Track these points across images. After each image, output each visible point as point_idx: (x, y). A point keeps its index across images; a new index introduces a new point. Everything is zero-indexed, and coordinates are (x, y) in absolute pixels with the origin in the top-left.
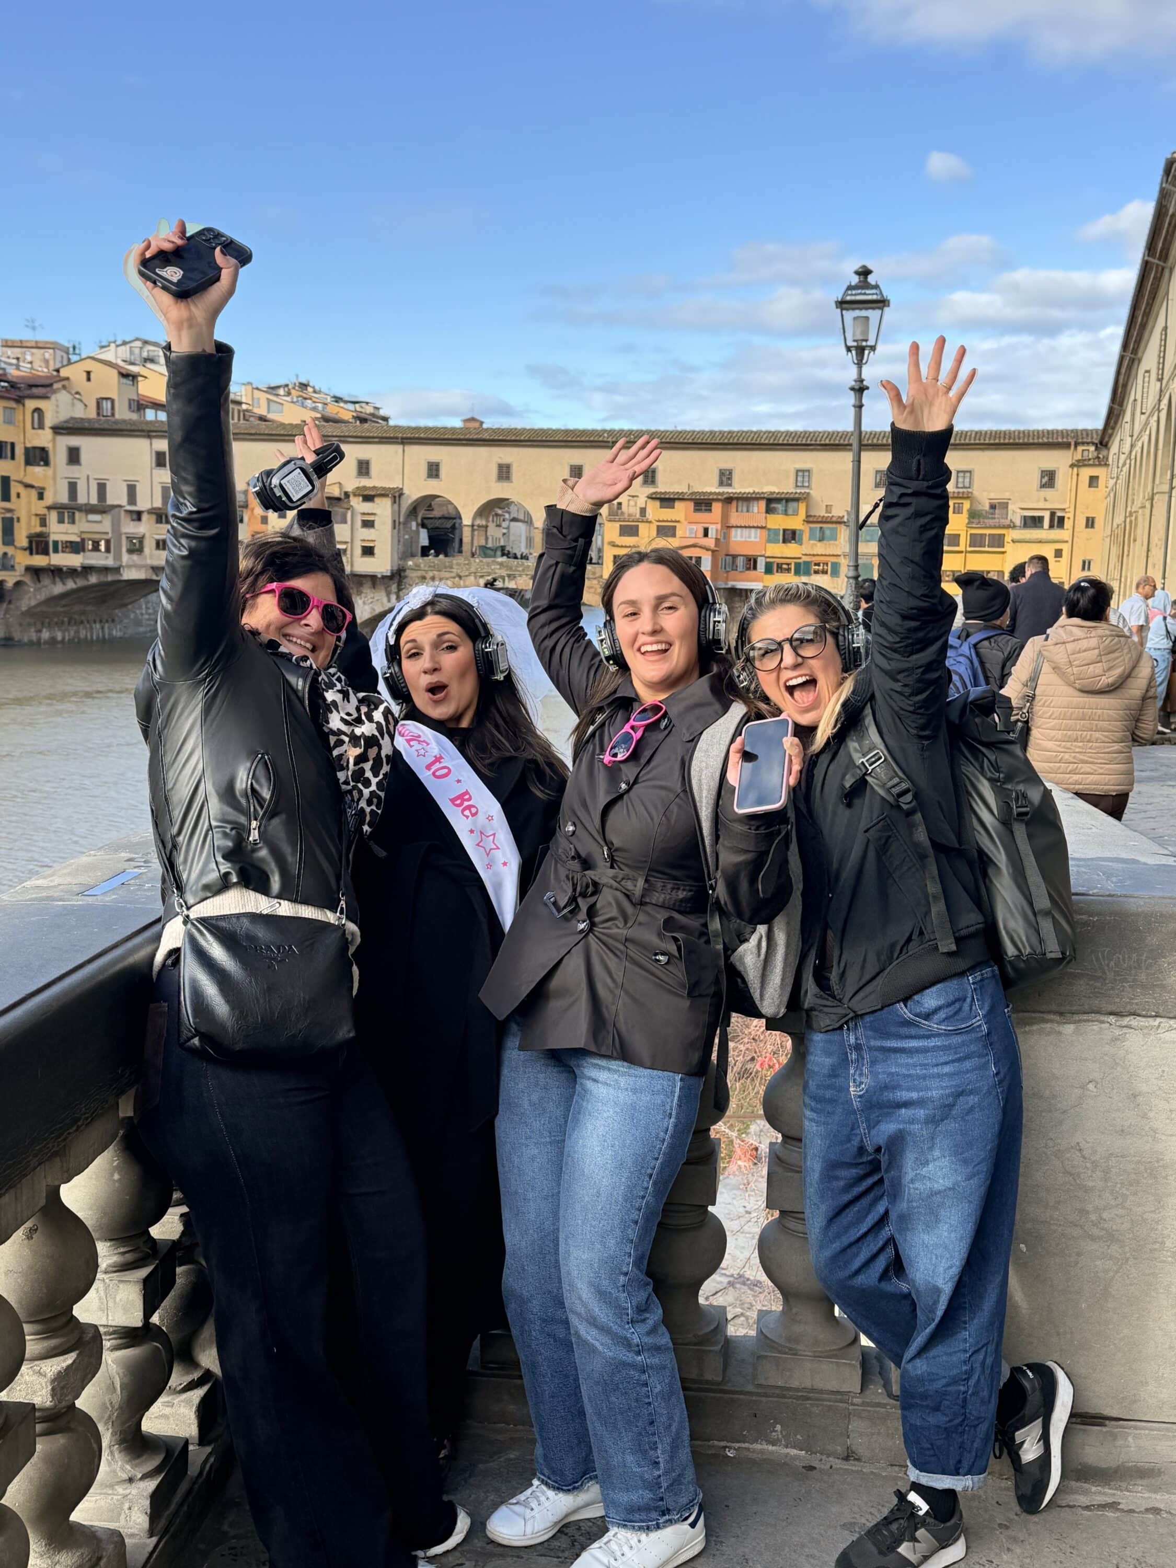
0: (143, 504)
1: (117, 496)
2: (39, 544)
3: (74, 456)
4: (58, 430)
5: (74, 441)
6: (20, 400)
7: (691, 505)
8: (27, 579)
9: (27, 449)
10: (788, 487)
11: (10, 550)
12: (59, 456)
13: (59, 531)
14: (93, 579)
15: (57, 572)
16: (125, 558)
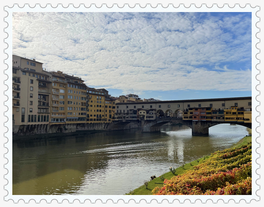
0: (125, 112)
1: (122, 112)
2: (114, 118)
3: (118, 107)
4: (116, 104)
5: (118, 105)
6: (112, 101)
7: (195, 110)
8: (112, 122)
9: (113, 107)
10: (209, 106)
11: (110, 119)
12: (116, 107)
13: (116, 116)
14: (120, 122)
15: (116, 121)
16: (123, 119)
